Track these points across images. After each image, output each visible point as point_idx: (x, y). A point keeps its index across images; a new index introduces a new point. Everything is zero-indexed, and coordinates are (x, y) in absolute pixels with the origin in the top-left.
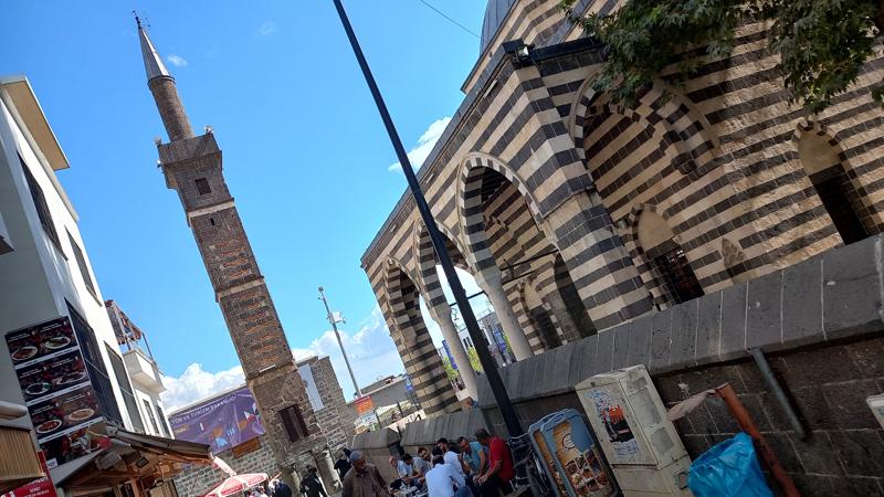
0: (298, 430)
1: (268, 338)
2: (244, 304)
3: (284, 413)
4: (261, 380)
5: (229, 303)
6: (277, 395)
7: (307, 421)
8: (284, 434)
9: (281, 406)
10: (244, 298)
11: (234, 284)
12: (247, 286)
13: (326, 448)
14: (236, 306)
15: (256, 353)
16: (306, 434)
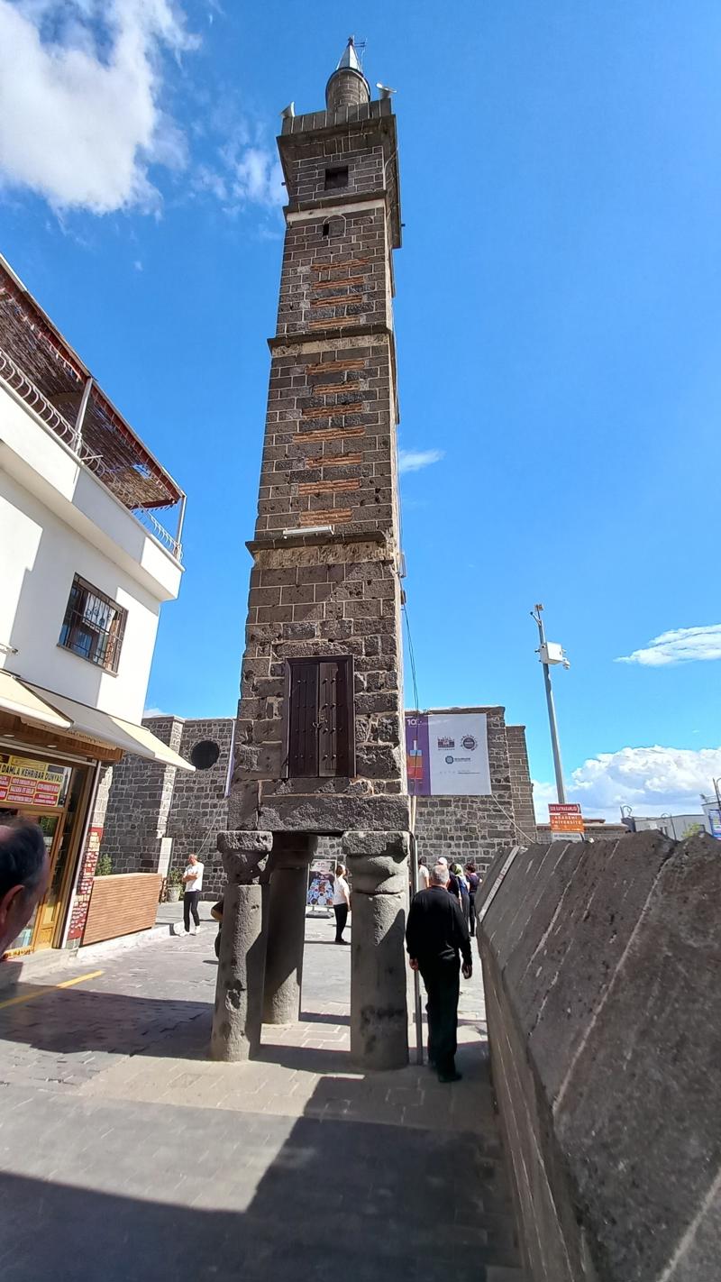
0: (325, 747)
1: (345, 463)
2: (316, 380)
3: (303, 670)
4: (280, 558)
5: (286, 372)
6: (306, 611)
7: (364, 726)
8: (278, 741)
9: (304, 647)
10: (325, 367)
11: (314, 337)
12: (342, 344)
13: (396, 851)
14: (299, 381)
15: (298, 489)
16: (345, 768)
